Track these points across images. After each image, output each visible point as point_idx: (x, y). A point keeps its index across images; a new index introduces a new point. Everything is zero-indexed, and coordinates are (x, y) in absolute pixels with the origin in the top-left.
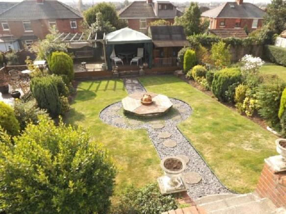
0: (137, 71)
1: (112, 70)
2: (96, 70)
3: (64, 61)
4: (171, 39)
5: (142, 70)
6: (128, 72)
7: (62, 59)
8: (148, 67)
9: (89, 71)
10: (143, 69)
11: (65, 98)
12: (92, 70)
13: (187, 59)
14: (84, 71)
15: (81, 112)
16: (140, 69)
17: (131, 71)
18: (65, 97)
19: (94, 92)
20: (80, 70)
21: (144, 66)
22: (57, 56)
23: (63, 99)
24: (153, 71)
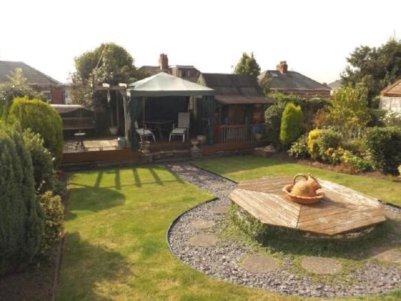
0: (186, 151)
1: (139, 148)
2: (104, 149)
3: (41, 116)
4: (240, 93)
5: (195, 148)
6: (170, 153)
7: (35, 111)
8: (207, 143)
9: (90, 150)
10: (198, 145)
11: (52, 199)
12: (98, 150)
13: (289, 121)
14: (79, 150)
15: (102, 242)
16: (192, 146)
17: (175, 151)
18: (55, 194)
19: (114, 189)
20: (72, 148)
21: (200, 141)
22: (24, 105)
23: (46, 201)
24: (217, 151)
